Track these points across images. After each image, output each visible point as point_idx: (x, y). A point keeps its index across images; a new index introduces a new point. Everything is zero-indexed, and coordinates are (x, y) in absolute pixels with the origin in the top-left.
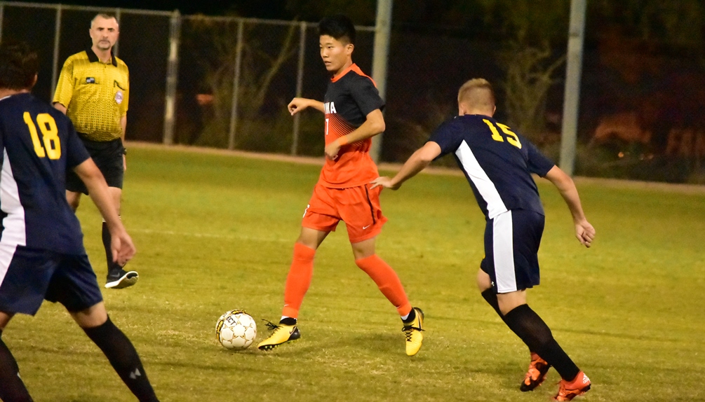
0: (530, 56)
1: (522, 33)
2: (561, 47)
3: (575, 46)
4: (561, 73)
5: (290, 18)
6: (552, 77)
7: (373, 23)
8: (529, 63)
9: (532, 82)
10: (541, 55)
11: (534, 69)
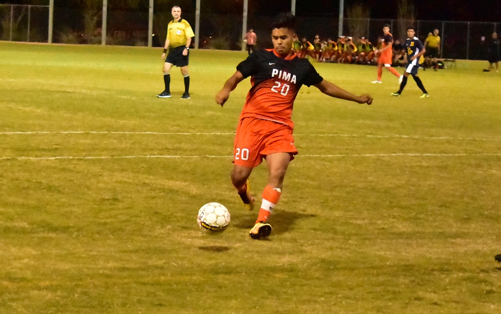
0: (91, 12)
1: (89, 5)
2: (100, 9)
3: (105, 9)
4: (101, 17)
5: (24, 4)
6: (98, 18)
7: (49, 5)
8: (91, 14)
9: (92, 19)
10: (94, 12)
11: (92, 16)
